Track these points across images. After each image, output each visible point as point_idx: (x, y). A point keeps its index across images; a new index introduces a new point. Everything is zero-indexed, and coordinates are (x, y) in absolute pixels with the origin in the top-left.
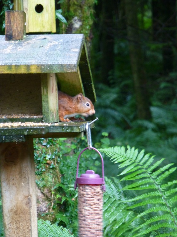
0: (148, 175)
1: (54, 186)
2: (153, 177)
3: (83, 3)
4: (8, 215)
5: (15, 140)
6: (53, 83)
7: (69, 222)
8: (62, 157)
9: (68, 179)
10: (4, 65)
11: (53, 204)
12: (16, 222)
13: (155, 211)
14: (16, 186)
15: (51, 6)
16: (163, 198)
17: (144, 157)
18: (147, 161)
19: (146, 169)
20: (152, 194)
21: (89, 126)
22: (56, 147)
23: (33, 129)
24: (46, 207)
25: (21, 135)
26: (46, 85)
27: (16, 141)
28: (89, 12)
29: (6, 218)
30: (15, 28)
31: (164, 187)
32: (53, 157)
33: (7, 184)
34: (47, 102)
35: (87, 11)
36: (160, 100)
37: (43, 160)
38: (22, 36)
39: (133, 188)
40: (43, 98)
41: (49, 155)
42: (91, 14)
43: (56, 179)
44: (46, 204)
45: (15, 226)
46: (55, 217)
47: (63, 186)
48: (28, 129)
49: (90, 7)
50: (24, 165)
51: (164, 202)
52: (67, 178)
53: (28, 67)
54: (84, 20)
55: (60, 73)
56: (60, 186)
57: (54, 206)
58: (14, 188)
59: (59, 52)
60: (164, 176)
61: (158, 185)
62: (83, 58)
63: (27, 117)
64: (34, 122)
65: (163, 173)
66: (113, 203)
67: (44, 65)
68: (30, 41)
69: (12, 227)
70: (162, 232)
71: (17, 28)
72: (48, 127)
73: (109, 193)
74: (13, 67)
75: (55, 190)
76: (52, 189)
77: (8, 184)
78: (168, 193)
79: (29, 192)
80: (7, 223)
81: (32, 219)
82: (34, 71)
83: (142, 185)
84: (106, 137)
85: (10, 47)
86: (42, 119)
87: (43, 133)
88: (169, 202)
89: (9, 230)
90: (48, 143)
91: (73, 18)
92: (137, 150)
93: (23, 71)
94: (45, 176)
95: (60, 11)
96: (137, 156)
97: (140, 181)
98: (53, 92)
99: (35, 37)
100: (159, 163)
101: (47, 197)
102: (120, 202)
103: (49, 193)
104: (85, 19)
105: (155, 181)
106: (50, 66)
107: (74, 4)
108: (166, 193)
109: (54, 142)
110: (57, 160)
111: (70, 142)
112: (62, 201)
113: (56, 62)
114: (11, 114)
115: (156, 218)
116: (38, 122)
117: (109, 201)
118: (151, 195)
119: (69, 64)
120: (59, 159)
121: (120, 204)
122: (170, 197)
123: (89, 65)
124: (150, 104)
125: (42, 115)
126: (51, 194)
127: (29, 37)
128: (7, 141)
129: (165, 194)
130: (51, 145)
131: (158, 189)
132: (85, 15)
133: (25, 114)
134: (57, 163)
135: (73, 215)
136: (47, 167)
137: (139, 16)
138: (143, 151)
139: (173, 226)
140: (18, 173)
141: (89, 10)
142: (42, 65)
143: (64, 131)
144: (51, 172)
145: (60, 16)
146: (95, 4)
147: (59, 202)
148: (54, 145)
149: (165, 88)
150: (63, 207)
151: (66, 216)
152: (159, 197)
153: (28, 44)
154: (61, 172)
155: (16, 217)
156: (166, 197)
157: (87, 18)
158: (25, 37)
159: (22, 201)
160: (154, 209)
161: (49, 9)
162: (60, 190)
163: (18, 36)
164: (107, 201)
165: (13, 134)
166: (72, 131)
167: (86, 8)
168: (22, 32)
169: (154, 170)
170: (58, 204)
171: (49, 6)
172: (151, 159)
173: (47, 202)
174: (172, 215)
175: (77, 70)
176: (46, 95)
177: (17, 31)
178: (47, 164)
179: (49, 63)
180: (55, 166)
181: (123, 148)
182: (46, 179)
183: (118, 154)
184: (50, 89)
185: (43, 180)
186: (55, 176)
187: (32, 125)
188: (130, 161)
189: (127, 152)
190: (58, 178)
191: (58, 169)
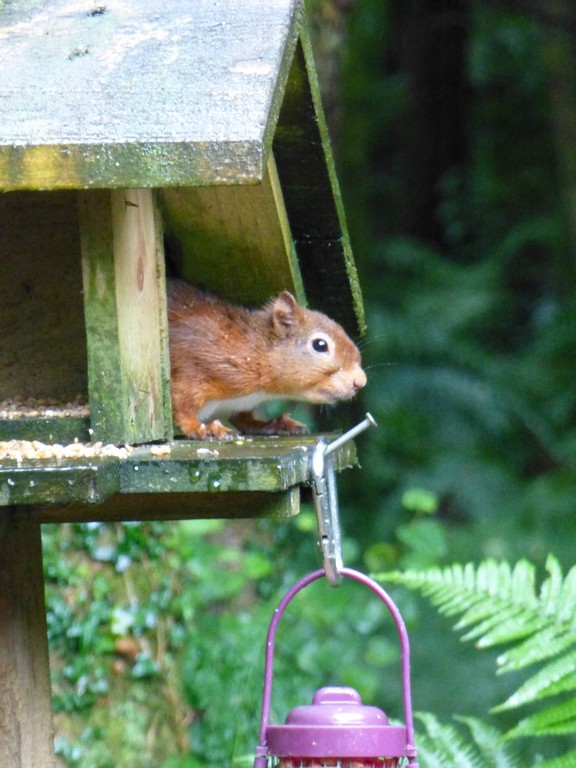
6: (141, 241)
8: (197, 619)
9: (227, 735)
21: (326, 458)
22: (164, 566)
23: (42, 476)
26: (108, 255)
32: (151, 620)
34: (113, 336)
37: (97, 634)
40: (92, 314)
41: (127, 608)
43: (166, 732)
48: (13, 476)
52: (220, 728)
53: (14, 156)
55: (178, 188)
59: (172, 82)
63: (10, 414)
64: (46, 441)
67: (96, 149)
72: (114, 466)
82: (41, 176)
84: (426, 515)
86: (87, 421)
87: (92, 495)
90: (123, 549)
94: (106, 718)
98: (141, 287)
106: (129, 154)
109: (151, 542)
110: (168, 636)
116: (65, 440)
119: (222, 139)
120: (178, 633)
123: (326, 145)
125: (84, 401)
130: (136, 560)
134: (171, 649)
136: (113, 671)
142: (83, 148)
143: (200, 486)
144: (140, 695)
148: (151, 556)
153: (13, 38)
154: (192, 697)
166: (242, 487)
175: (263, 170)
176: (105, 303)
178: (119, 655)
179: (121, 136)
180: (156, 667)
181: (525, 571)
182: (111, 731)
183: (499, 600)
184: (126, 271)
185: (97, 736)
186: (160, 718)
187: (32, 455)
188: (559, 636)
189: (544, 589)
190: (174, 727)
191: (173, 679)
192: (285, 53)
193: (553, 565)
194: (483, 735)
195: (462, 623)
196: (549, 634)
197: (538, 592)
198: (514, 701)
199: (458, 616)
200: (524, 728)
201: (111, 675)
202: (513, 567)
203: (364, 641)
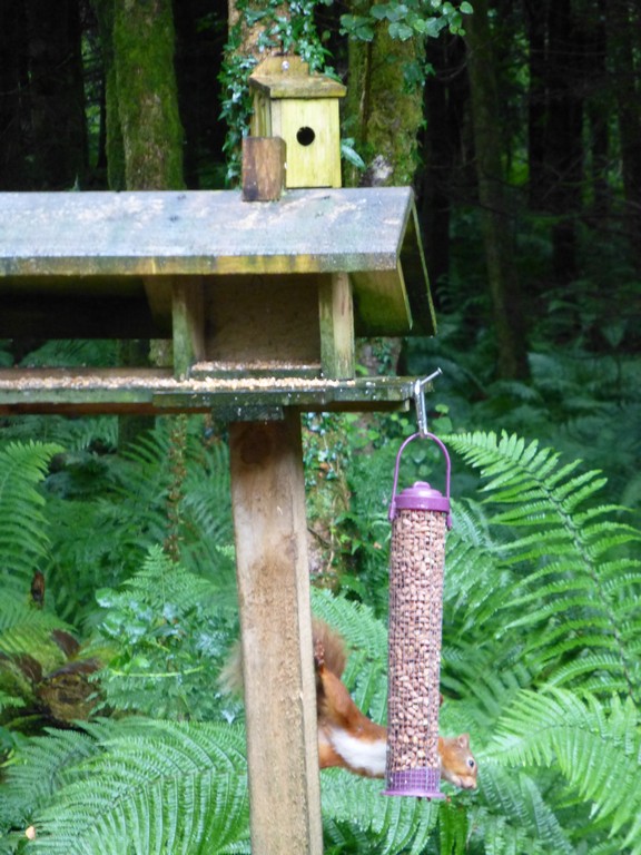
0: (546, 494)
1: (335, 518)
2: (556, 498)
3: (397, 126)
4: (248, 575)
5: (264, 417)
6: (343, 294)
7: (368, 593)
8: (352, 455)
9: (366, 503)
10: (240, 256)
11: (332, 554)
12: (265, 590)
13: (560, 570)
14: (265, 515)
15: (331, 130)
16: (576, 543)
17: (536, 454)
18: (544, 462)
19: (542, 480)
20: (554, 534)
21: (421, 387)
22: (339, 433)
23: (302, 393)
24: (319, 561)
25: (276, 406)
26: (329, 299)
27: (266, 417)
28: (408, 145)
29: (242, 581)
30: (263, 174)
31: (579, 519)
32: (334, 456)
33: (246, 510)
34: (332, 335)
35: (404, 143)
36: (548, 338)
37: (312, 461)
38: (279, 193)
39: (511, 520)
40: (323, 325)
41: (324, 451)
42: (412, 149)
43: (340, 501)
44: (319, 554)
45: (263, 600)
46: (338, 581)
47: (354, 518)
48: (291, 393)
49: (410, 134)
50: (281, 469)
51: (577, 550)
52: (363, 500)
53: (291, 258)
54: (397, 163)
55: (360, 273)
56: (349, 517)
57: (334, 559)
58: (261, 517)
59: (358, 228)
60: (579, 496)
61: (566, 515)
62: (408, 240)
63: (288, 367)
64: (303, 378)
65: (578, 489)
66: (468, 552)
67: (326, 256)
68: (294, 203)
69: (256, 601)
70: (573, 616)
71: (268, 174)
72: (331, 389)
73: (459, 532)
74: (260, 259)
75: (338, 525)
76: (332, 524)
77: (249, 509)
78: (587, 533)
79: (293, 527)
80: (245, 594)
81: (299, 585)
82: (303, 267)
83: (533, 514)
84: (445, 415)
85: (253, 216)
86: (320, 371)
87: (323, 401)
88: (589, 552)
89: (250, 608)
90: (323, 426)
91: (374, 157)
92: (522, 441)
93: (279, 268)
94: (315, 495)
95: (351, 141)
96: (523, 452)
97: (528, 507)
98: (343, 313)
99: (305, 194)
100: (569, 468)
101: (320, 540)
102: (481, 551)
103: (324, 530)
104: (399, 160)
105: (559, 505)
106: (339, 258)
107: (377, 127)
108: (582, 531)
109: (334, 424)
110: (341, 462)
111: (365, 425)
112: (354, 549)
113: (350, 248)
114: (253, 362)
115: (561, 585)
116: (311, 378)
117: (458, 549)
118: (550, 537)
119: (379, 251)
120: (345, 461)
121: (483, 554)
122: (593, 540)
123: (422, 254)
124: (528, 348)
125: (319, 362)
126: (330, 534)
127: (292, 195)
128: (247, 418)
129: (580, 535)
130: (328, 431)
131: (567, 523)
132: (400, 151)
133: (283, 360)
134: (342, 467)
135: (377, 579)
136: (319, 476)
137: (504, 158)
138: (535, 443)
139: (597, 603)
140: (269, 485)
141: (408, 142)
142: (321, 255)
143: (367, 398)
144: (329, 486)
145: (350, 153)
146: (422, 128)
147: (345, 551)
148: (334, 430)
149: (559, 311)
150: (355, 561)
151: (362, 581)
152: (569, 541)
153: (291, 209)
154: (350, 486)
155: (265, 579)
156: (582, 542)
157: (405, 158)
158: (284, 193)
159: (277, 546)
160: (556, 567)
161: (328, 137)
162: (348, 526)
163: (270, 192)
164: (456, 548)
165: (260, 403)
166: (385, 399)
167: (401, 136)
168: (278, 184)
169: (559, 484)
170: (343, 554)
171: (328, 131)
172: (553, 461)
173: (320, 550)
174: (596, 580)
175: (395, 265)
176: (328, 321)
177: (267, 182)
178: (321, 470)
179: (337, 250)
180: (336, 475)
181: (492, 436)
182: (317, 501)
183: (481, 448)
184: (337, 307)
185: (312, 503)
186: (338, 495)
187: (298, 384)
188: (507, 463)
189: (500, 444)
190: (343, 500)
191: (343, 480)
192: (406, 215)
193: (504, 433)
194: (474, 506)
195: (466, 457)
196: (502, 462)
197: (498, 445)
198: (487, 488)
199: (464, 455)
200: (491, 499)
201: (318, 478)
202: (487, 434)
203: (418, 466)
